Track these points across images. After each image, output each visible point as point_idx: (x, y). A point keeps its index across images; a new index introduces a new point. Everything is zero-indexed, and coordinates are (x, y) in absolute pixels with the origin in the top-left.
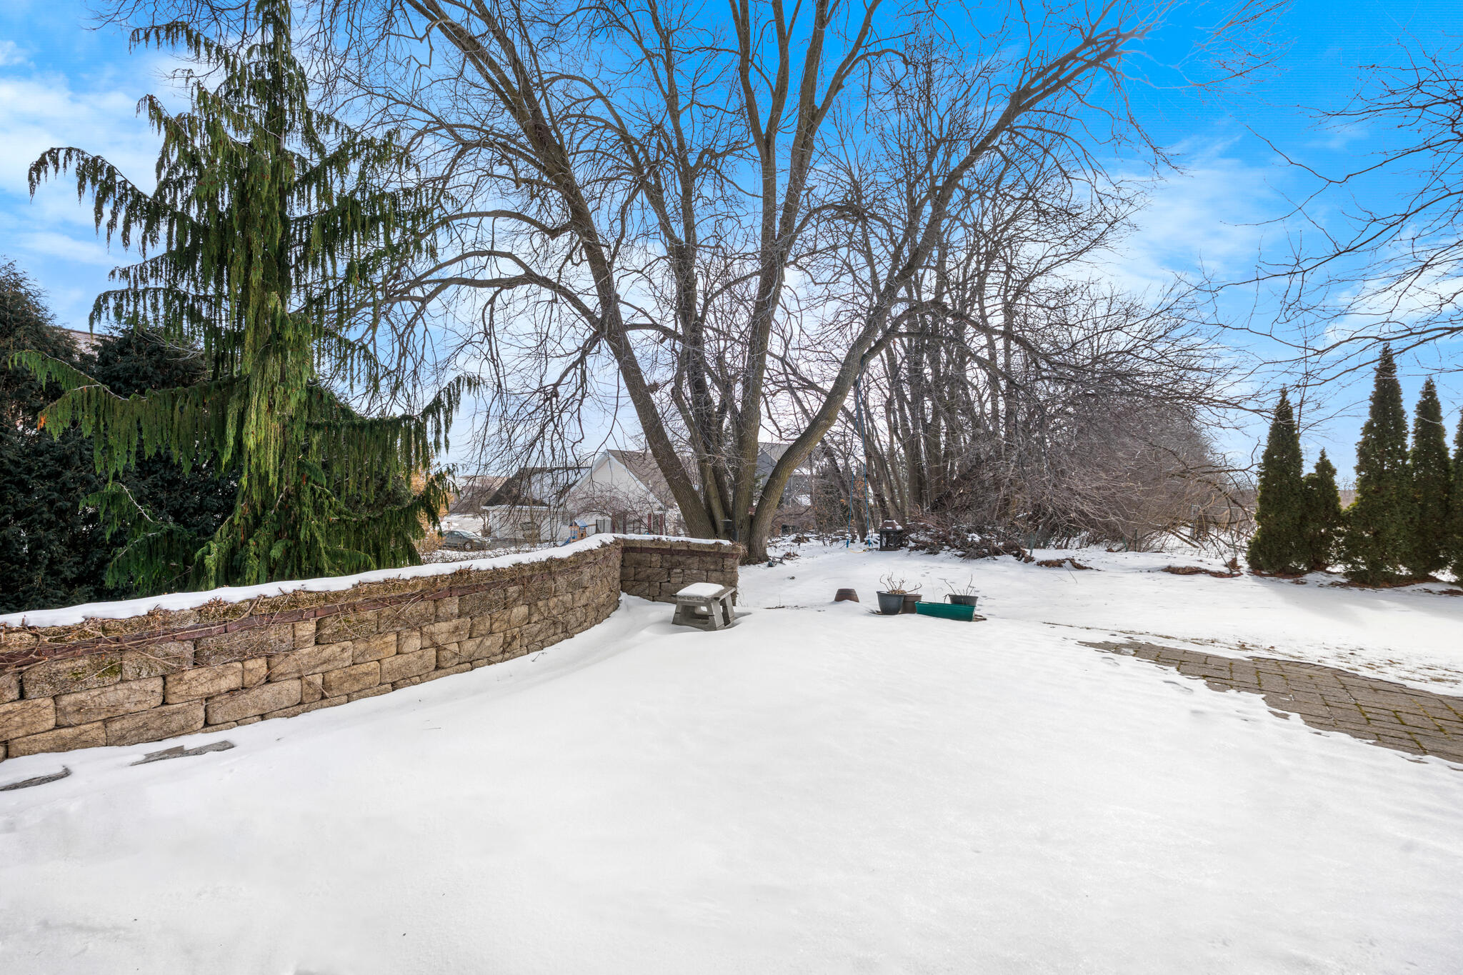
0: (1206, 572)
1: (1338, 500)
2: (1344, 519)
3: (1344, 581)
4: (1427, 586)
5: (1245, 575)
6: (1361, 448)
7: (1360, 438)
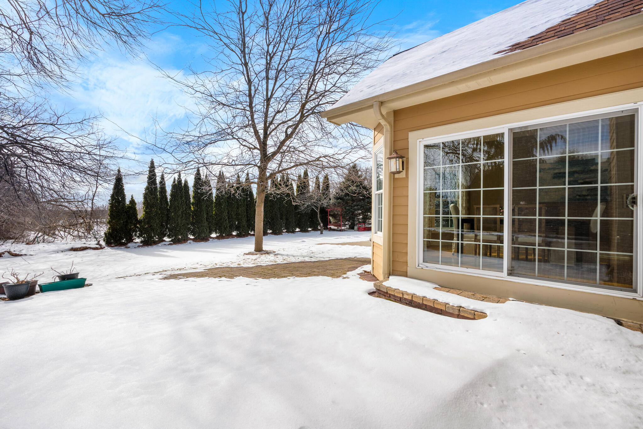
0: (90, 248)
1: (137, 215)
2: (140, 222)
3: (141, 245)
4: (164, 243)
5: (106, 247)
6: (145, 196)
7: (144, 192)
